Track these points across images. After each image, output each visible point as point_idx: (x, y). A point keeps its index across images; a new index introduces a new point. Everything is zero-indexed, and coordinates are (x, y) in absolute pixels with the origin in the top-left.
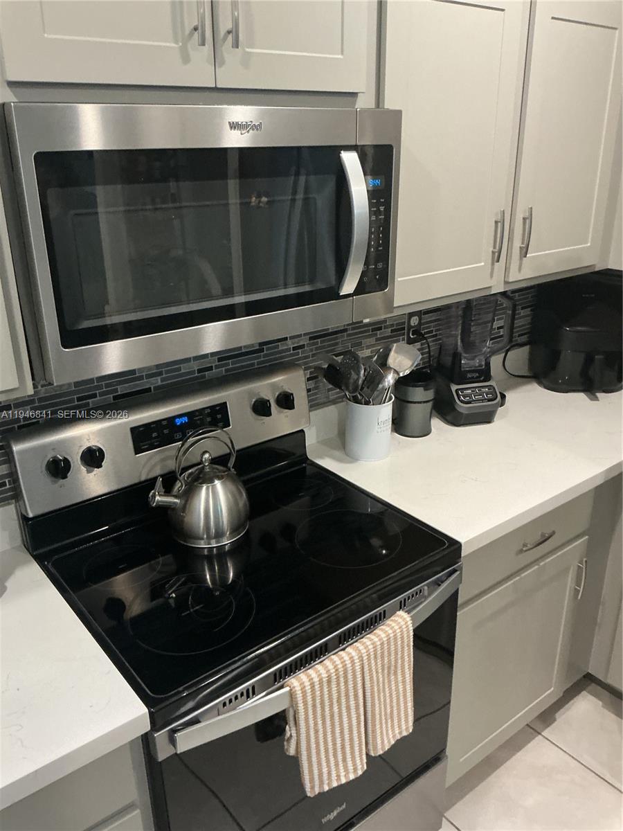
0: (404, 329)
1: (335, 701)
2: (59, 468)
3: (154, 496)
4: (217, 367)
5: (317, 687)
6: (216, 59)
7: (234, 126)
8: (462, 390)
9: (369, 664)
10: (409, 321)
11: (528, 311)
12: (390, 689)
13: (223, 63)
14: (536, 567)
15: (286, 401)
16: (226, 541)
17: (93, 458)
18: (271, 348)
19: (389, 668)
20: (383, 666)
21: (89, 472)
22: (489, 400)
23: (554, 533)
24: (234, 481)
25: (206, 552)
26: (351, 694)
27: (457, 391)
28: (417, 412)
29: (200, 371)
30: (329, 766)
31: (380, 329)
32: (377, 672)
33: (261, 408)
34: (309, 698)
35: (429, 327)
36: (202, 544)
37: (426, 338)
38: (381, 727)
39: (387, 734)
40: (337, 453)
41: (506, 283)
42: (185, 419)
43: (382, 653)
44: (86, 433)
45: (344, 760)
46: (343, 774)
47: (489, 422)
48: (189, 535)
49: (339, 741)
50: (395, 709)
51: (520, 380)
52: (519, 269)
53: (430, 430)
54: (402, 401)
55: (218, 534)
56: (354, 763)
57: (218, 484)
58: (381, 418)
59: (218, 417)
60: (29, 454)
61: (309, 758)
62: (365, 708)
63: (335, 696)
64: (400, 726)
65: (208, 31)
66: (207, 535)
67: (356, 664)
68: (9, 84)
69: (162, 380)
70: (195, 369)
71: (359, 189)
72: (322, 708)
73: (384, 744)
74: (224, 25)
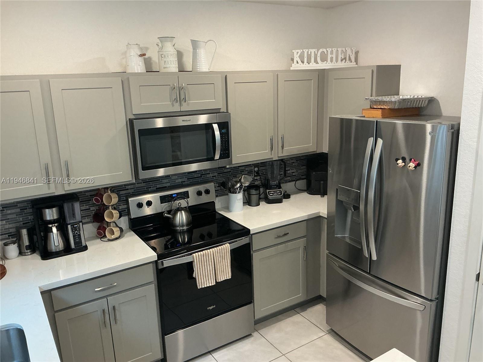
0: (252, 172)
1: (205, 261)
2: (140, 205)
3: (165, 214)
4: (187, 181)
5: (200, 256)
6: (181, 105)
7: (183, 121)
8: (270, 192)
9: (216, 254)
10: (254, 169)
11: (304, 167)
12: (223, 263)
13: (182, 105)
14: (284, 245)
15: (207, 192)
16: (185, 228)
17: (149, 203)
18: (204, 176)
19: (222, 257)
20: (220, 256)
21: (148, 207)
22: (279, 195)
23: (288, 233)
25: (179, 231)
26: (210, 261)
27: (268, 192)
28: (254, 198)
29: (181, 182)
30: (204, 280)
31: (243, 171)
32: (218, 257)
33: (199, 193)
34: (198, 258)
35: (263, 171)
36: (178, 228)
37: (260, 175)
38: (220, 273)
39: (222, 277)
40: (226, 210)
41: (278, 157)
42: (175, 195)
43: (220, 252)
44: (148, 197)
45: (208, 280)
46: (208, 284)
47: (281, 203)
48: (174, 226)
49: (207, 273)
50: (225, 270)
51: (302, 191)
52: (282, 153)
53: (259, 205)
54: (249, 195)
55: (183, 226)
56: (211, 281)
57: (183, 212)
58: (238, 198)
59: (185, 195)
60: (133, 201)
61: (198, 276)
62: (215, 266)
63: (205, 260)
64: (226, 275)
65: (178, 99)
66: (180, 226)
67: (212, 253)
68: (133, 114)
69: (170, 184)
70: (180, 181)
71: (217, 133)
72: (202, 262)
73: (221, 279)
74: (182, 97)
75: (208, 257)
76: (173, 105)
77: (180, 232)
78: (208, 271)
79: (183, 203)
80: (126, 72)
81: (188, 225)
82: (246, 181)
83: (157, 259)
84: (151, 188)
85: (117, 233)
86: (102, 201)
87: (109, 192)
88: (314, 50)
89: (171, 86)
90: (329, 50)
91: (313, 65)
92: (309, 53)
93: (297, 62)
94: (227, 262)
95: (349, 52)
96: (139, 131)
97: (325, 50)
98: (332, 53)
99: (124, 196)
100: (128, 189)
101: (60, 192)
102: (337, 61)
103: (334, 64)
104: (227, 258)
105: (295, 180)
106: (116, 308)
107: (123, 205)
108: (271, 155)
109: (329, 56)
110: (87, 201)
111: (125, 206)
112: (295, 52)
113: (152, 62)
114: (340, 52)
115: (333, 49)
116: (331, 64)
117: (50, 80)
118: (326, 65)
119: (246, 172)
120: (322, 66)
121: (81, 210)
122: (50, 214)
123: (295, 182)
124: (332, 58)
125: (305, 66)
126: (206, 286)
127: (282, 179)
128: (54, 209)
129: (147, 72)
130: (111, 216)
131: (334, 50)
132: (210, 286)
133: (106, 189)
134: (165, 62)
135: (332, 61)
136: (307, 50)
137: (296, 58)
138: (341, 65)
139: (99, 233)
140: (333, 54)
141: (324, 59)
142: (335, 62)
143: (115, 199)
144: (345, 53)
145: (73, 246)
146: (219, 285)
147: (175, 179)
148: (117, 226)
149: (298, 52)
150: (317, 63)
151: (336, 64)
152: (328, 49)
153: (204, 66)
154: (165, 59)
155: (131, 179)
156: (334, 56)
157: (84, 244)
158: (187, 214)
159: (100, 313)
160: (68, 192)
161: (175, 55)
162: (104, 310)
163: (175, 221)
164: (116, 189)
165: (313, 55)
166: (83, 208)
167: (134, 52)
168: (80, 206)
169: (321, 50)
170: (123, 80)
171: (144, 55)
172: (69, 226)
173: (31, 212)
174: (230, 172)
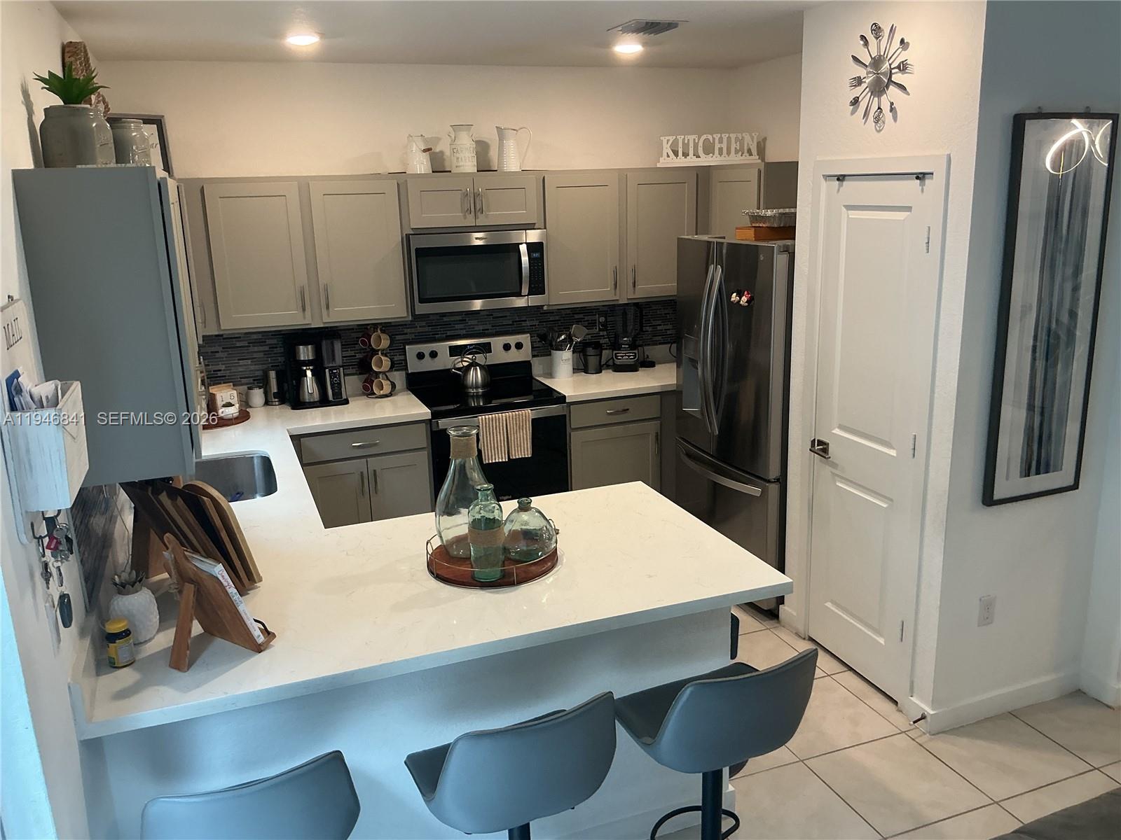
0: (596, 323)
1: (495, 428)
2: (421, 357)
5: (487, 420)
6: (476, 217)
7: (477, 238)
8: (619, 353)
9: (510, 421)
10: (599, 319)
12: (520, 434)
13: (478, 218)
15: (519, 346)
16: (480, 390)
17: (433, 355)
19: (520, 426)
20: (516, 424)
21: (432, 360)
23: (628, 409)
24: (486, 372)
25: (472, 394)
26: (501, 428)
27: (616, 354)
28: (593, 361)
29: (483, 330)
30: (491, 453)
32: (513, 424)
33: (507, 347)
34: (484, 423)
35: (613, 324)
36: (471, 390)
37: (607, 330)
38: (515, 447)
39: (518, 453)
40: (548, 376)
43: (516, 419)
44: (432, 346)
45: (498, 454)
46: (497, 458)
47: (636, 371)
48: (465, 387)
49: (496, 444)
50: (522, 444)
52: (634, 293)
53: (601, 372)
54: (585, 356)
55: (477, 387)
56: (502, 456)
57: (478, 367)
58: (564, 359)
59: (486, 348)
60: (411, 350)
61: (484, 447)
62: (507, 432)
63: (494, 426)
64: (524, 452)
65: (473, 209)
66: (472, 387)
67: (504, 418)
68: (412, 229)
69: (466, 332)
70: (481, 328)
71: (525, 259)
72: (489, 429)
73: (516, 455)
74: (478, 207)
75: (499, 423)
76: (465, 218)
77: (473, 396)
78: (497, 442)
79: (480, 358)
80: (407, 172)
81: (484, 386)
82: (580, 333)
83: (430, 418)
84: (438, 334)
85: (387, 388)
86: (370, 342)
87: (379, 331)
88: (694, 137)
89: (464, 191)
90: (717, 136)
91: (692, 160)
92: (686, 142)
93: (668, 156)
94: (526, 434)
95: (747, 138)
96: (417, 250)
97: (710, 137)
98: (721, 141)
99: (401, 343)
100: (406, 334)
101: (317, 324)
102: (729, 153)
103: (725, 159)
104: (526, 428)
105: (669, 343)
106: (377, 474)
107: (400, 355)
108: (615, 295)
109: (717, 146)
110: (352, 344)
111: (402, 357)
112: (664, 139)
113: (445, 157)
114: (733, 140)
115: (723, 135)
116: (719, 158)
117: (310, 182)
118: (711, 159)
119: (586, 323)
120: (705, 161)
121: (343, 357)
122: (305, 353)
123: (669, 345)
124: (721, 150)
125: (681, 162)
126: (494, 461)
127: (638, 334)
128: (310, 347)
129: (433, 172)
130: (380, 363)
131: (725, 136)
132: (499, 462)
133: (375, 326)
134: (458, 158)
135: (721, 153)
136: (683, 137)
137: (667, 149)
138: (735, 159)
139: (365, 388)
140: (722, 143)
141: (709, 149)
142: (727, 156)
143: (385, 342)
144: (741, 141)
145: (331, 398)
146: (512, 463)
147: (474, 325)
148: (388, 379)
149: (668, 141)
150: (698, 157)
151: (727, 158)
152: (714, 136)
153: (512, 163)
154: (458, 155)
155: (405, 315)
156: (724, 146)
157: (344, 397)
158: (484, 373)
159: (357, 477)
160: (327, 325)
161: (471, 149)
162: (362, 473)
163: (467, 380)
164: (386, 327)
165: (691, 145)
166: (345, 354)
167: (417, 147)
168: (342, 351)
169: (704, 137)
170: (399, 183)
171: (429, 150)
172: (327, 370)
173: (282, 353)
174: (560, 320)
